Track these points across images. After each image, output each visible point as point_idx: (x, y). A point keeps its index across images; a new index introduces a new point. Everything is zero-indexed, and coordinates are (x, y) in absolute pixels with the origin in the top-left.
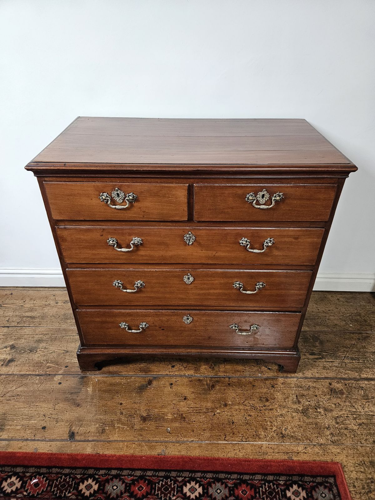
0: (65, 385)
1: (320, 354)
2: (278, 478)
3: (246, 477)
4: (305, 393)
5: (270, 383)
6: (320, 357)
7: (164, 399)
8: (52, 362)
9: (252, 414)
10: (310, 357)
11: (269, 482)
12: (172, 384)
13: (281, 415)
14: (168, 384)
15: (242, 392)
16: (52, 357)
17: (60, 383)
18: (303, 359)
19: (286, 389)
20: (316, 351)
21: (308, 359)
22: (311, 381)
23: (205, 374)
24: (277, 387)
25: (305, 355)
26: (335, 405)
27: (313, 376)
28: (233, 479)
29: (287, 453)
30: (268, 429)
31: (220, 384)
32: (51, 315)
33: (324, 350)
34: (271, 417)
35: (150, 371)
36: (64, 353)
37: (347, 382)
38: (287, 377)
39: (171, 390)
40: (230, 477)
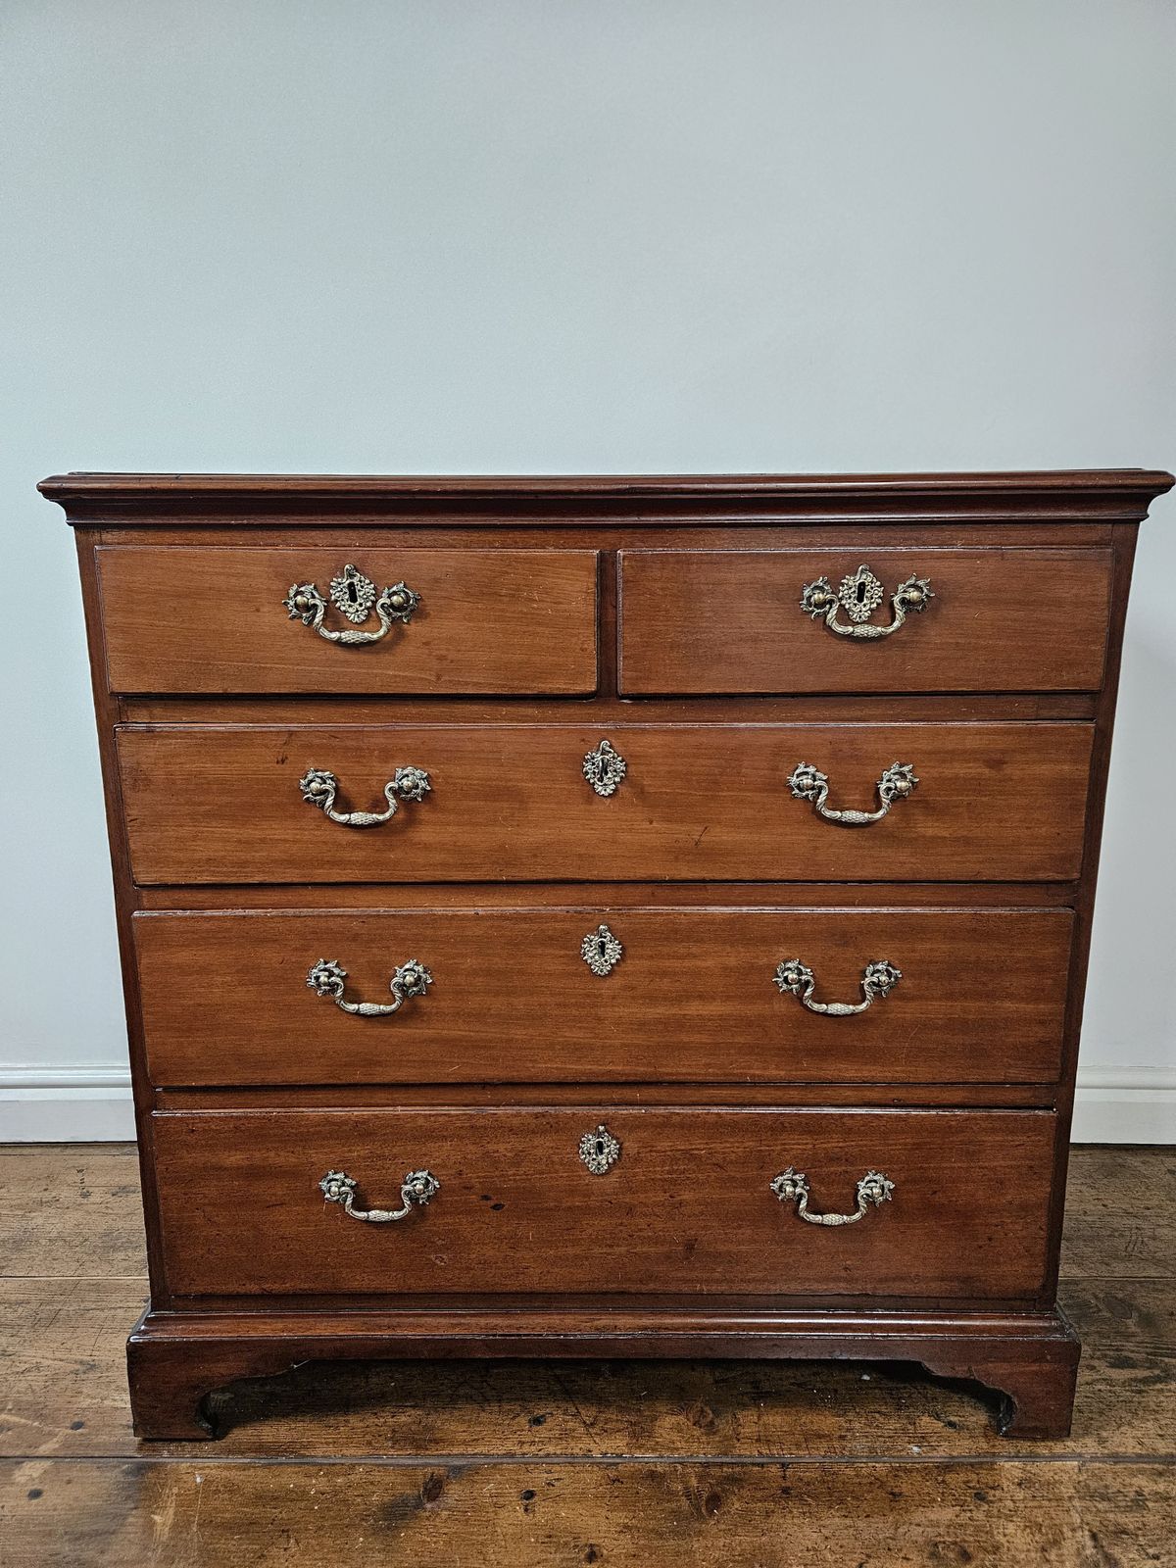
1: (1153, 1365)
4: (1128, 1520)
5: (965, 1482)
6: (1157, 1372)
7: (493, 1557)
8: (19, 1409)
10: (1114, 1376)
12: (530, 1495)
14: (513, 1493)
15: (848, 1521)
16: (23, 1386)
17: (36, 1494)
18: (1087, 1383)
19: (1040, 1507)
20: (1133, 1352)
21: (1109, 1381)
22: (1142, 1472)
23: (677, 1449)
24: (1000, 1500)
25: (1093, 1368)
27: (1144, 1452)
31: (745, 1492)
32: (54, 1234)
33: (1168, 1349)
35: (436, 1441)
36: (76, 1373)
38: (1033, 1457)
39: (526, 1519)
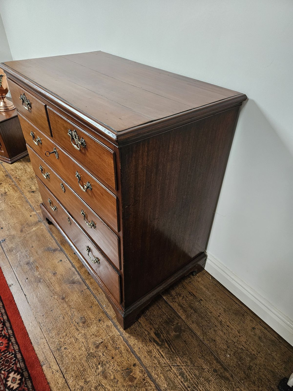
0: (31, 218)
1: (162, 341)
2: (20, 361)
3: (13, 340)
4: (110, 347)
5: (102, 317)
6: (160, 343)
7: (48, 263)
9: (66, 319)
10: (152, 334)
11: (16, 356)
12: (61, 261)
13: (77, 339)
14: (60, 259)
15: (81, 303)
18: (145, 330)
19: (104, 331)
20: (163, 336)
21: (149, 334)
22: (126, 347)
23: (81, 273)
24: (101, 324)
25: (151, 329)
26: (115, 378)
27: (132, 346)
28: (8, 332)
29: (46, 359)
30: (59, 336)
31: (78, 286)
33: (170, 343)
34: (71, 333)
38: (116, 326)
39: (57, 263)
40: (9, 330)
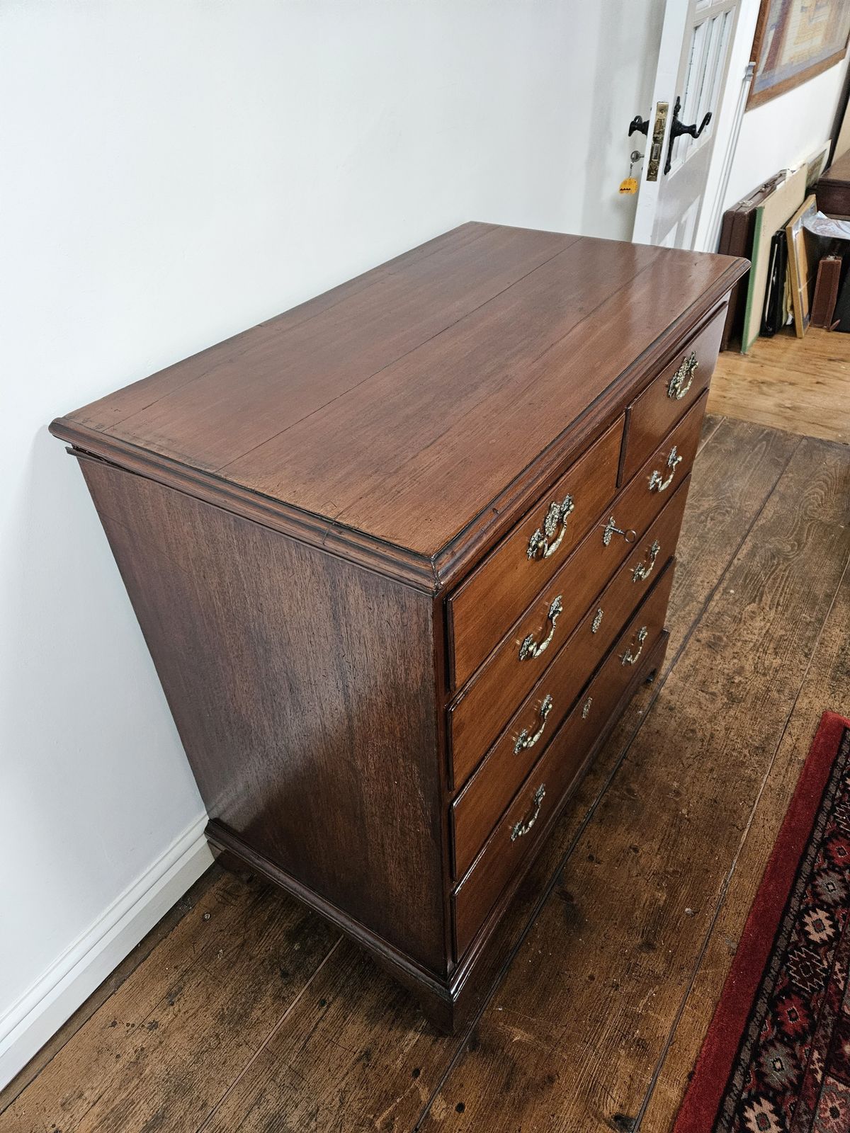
0: (472, 1096)
2: (831, 795)
3: (818, 835)
4: (701, 678)
5: (662, 709)
8: (377, 1111)
9: (709, 765)
11: (833, 810)
12: (591, 858)
13: (727, 729)
17: (460, 1108)
19: (684, 696)
22: (683, 658)
24: (675, 704)
26: (734, 657)
28: (816, 855)
29: (791, 760)
30: (744, 761)
31: (631, 779)
34: (725, 744)
37: (703, 621)
38: (663, 682)
39: (604, 865)
40: (812, 858)
